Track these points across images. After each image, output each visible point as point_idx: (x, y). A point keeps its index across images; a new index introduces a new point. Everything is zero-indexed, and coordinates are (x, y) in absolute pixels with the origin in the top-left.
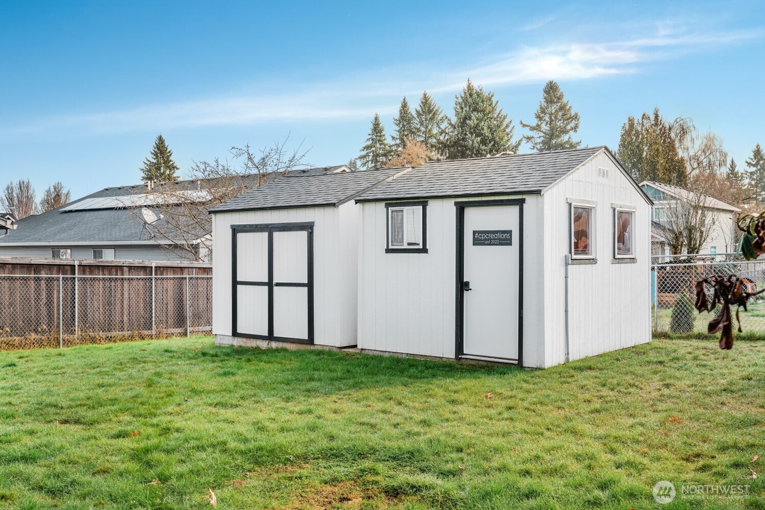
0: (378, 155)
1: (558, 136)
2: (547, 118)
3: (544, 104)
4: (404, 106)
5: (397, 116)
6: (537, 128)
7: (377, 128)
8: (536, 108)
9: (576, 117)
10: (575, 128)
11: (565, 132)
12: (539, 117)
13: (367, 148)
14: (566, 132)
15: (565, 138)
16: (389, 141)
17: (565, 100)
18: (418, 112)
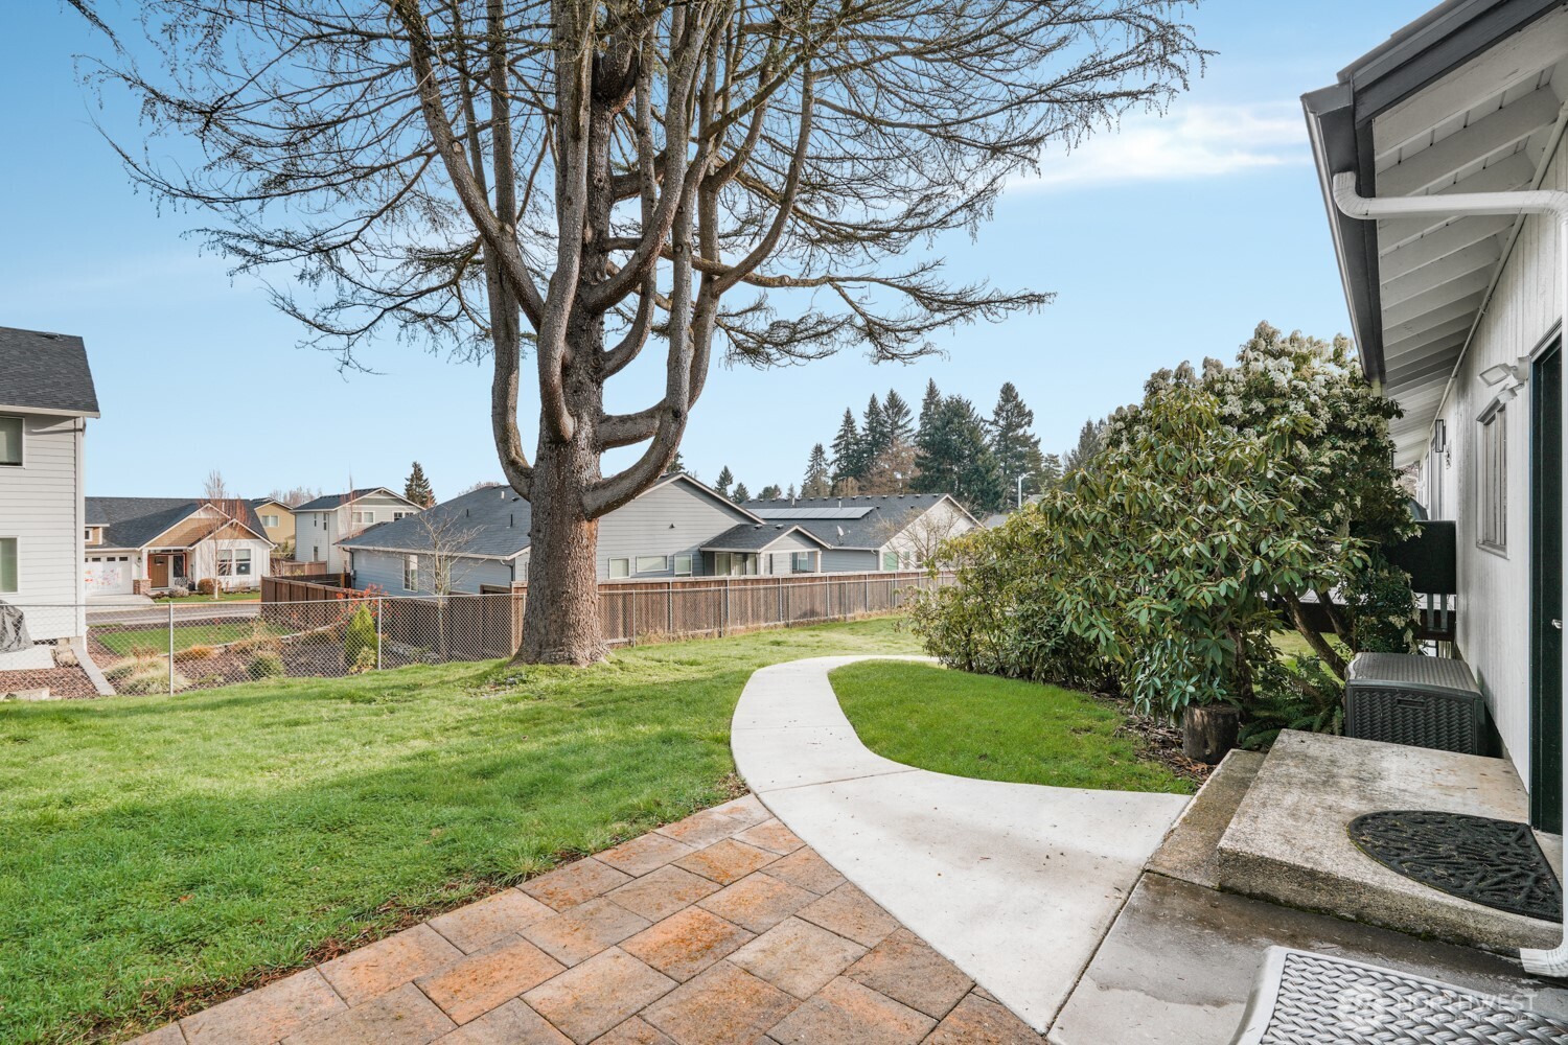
0: (850, 444)
1: (1014, 430)
2: (1004, 414)
3: (1002, 403)
4: (873, 401)
5: (867, 410)
6: (995, 423)
7: (849, 421)
8: (994, 407)
9: (1030, 414)
10: (1029, 423)
11: (1020, 426)
12: (997, 414)
13: (840, 437)
14: (1022, 426)
15: (1021, 432)
16: (859, 431)
17: (1020, 399)
18: (885, 407)
